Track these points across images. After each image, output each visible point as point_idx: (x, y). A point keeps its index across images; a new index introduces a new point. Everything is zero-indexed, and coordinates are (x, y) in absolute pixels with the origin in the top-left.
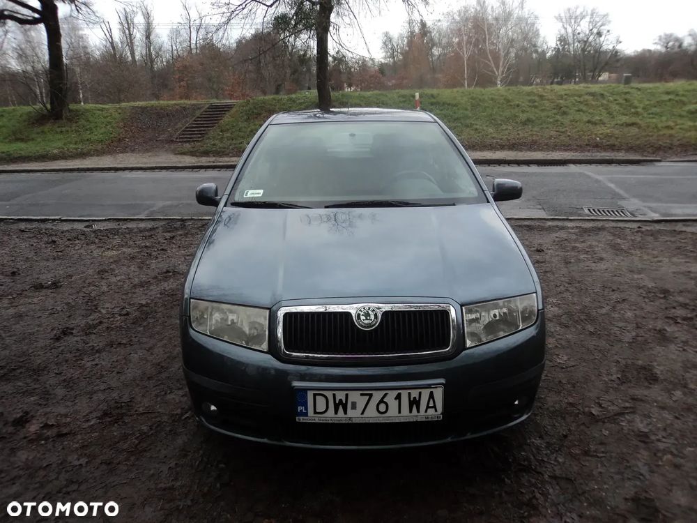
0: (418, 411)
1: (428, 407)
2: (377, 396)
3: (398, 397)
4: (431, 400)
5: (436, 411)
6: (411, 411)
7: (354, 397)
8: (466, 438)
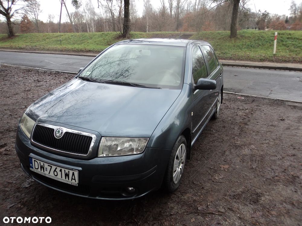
0: (69, 180)
1: (72, 179)
2: (54, 168)
3: (61, 171)
4: (73, 176)
5: (76, 181)
6: (66, 178)
7: (46, 166)
8: (96, 198)
